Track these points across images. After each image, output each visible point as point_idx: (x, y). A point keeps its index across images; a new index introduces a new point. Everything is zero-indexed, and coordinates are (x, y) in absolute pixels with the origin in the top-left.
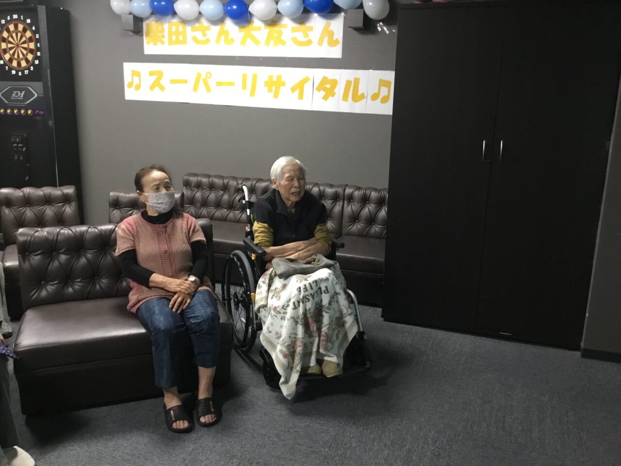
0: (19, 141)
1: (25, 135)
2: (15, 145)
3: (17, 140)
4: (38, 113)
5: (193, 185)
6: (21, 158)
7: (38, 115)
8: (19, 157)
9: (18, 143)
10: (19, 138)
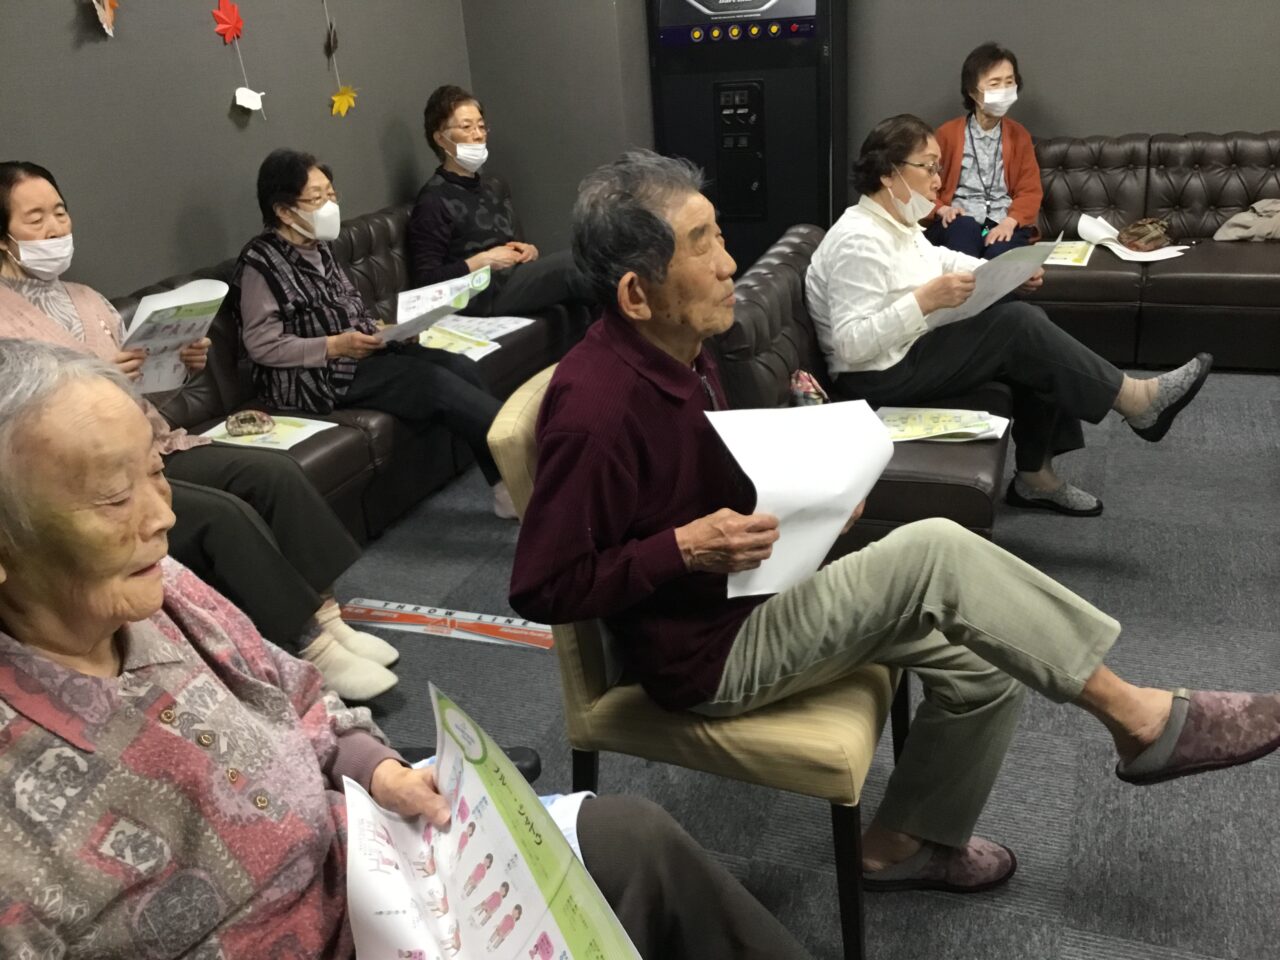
0: (741, 101)
1: (755, 84)
2: (726, 112)
3: (737, 99)
4: (798, 29)
5: (1182, 161)
6: (744, 142)
7: (797, 34)
8: (736, 143)
9: (736, 107)
10: (741, 95)
